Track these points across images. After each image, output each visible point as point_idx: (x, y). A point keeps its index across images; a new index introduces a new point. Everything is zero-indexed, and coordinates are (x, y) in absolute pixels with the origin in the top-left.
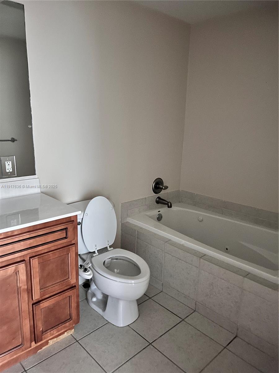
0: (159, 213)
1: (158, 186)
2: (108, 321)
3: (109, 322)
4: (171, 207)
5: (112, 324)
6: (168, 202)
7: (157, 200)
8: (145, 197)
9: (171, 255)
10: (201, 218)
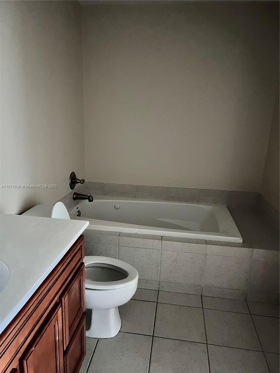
0: (78, 210)
1: (74, 180)
2: (96, 338)
3: (99, 339)
4: (92, 201)
5: (104, 338)
6: (89, 197)
7: (75, 196)
8: (65, 195)
9: (128, 247)
10: (119, 206)
